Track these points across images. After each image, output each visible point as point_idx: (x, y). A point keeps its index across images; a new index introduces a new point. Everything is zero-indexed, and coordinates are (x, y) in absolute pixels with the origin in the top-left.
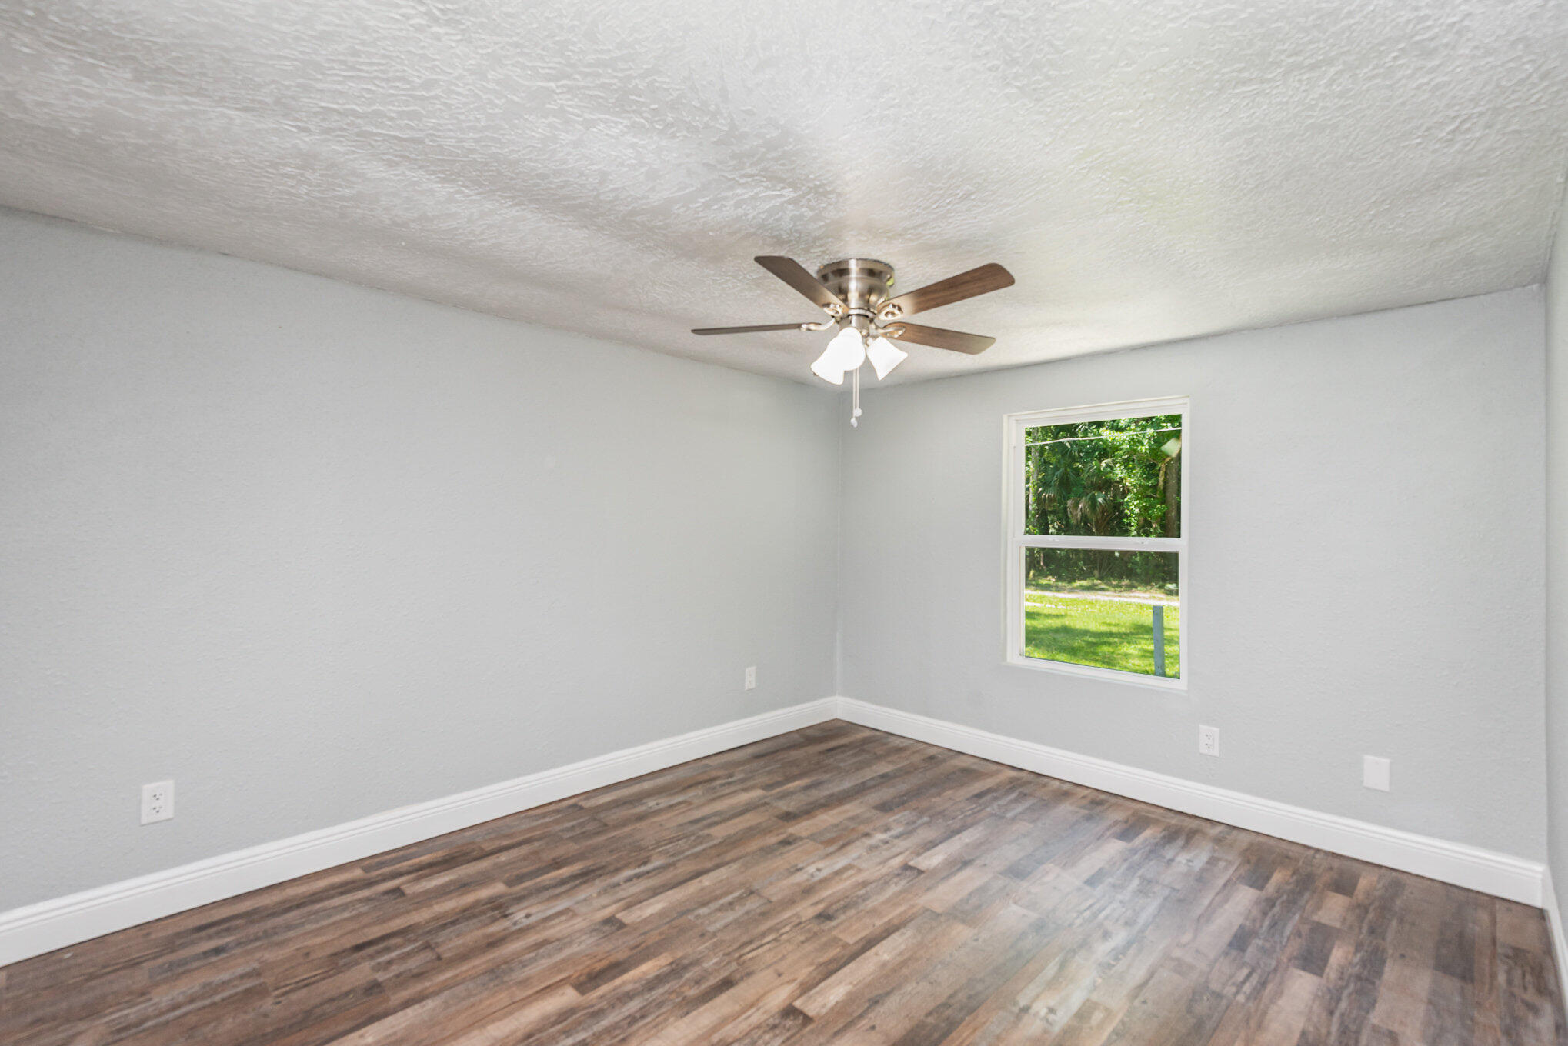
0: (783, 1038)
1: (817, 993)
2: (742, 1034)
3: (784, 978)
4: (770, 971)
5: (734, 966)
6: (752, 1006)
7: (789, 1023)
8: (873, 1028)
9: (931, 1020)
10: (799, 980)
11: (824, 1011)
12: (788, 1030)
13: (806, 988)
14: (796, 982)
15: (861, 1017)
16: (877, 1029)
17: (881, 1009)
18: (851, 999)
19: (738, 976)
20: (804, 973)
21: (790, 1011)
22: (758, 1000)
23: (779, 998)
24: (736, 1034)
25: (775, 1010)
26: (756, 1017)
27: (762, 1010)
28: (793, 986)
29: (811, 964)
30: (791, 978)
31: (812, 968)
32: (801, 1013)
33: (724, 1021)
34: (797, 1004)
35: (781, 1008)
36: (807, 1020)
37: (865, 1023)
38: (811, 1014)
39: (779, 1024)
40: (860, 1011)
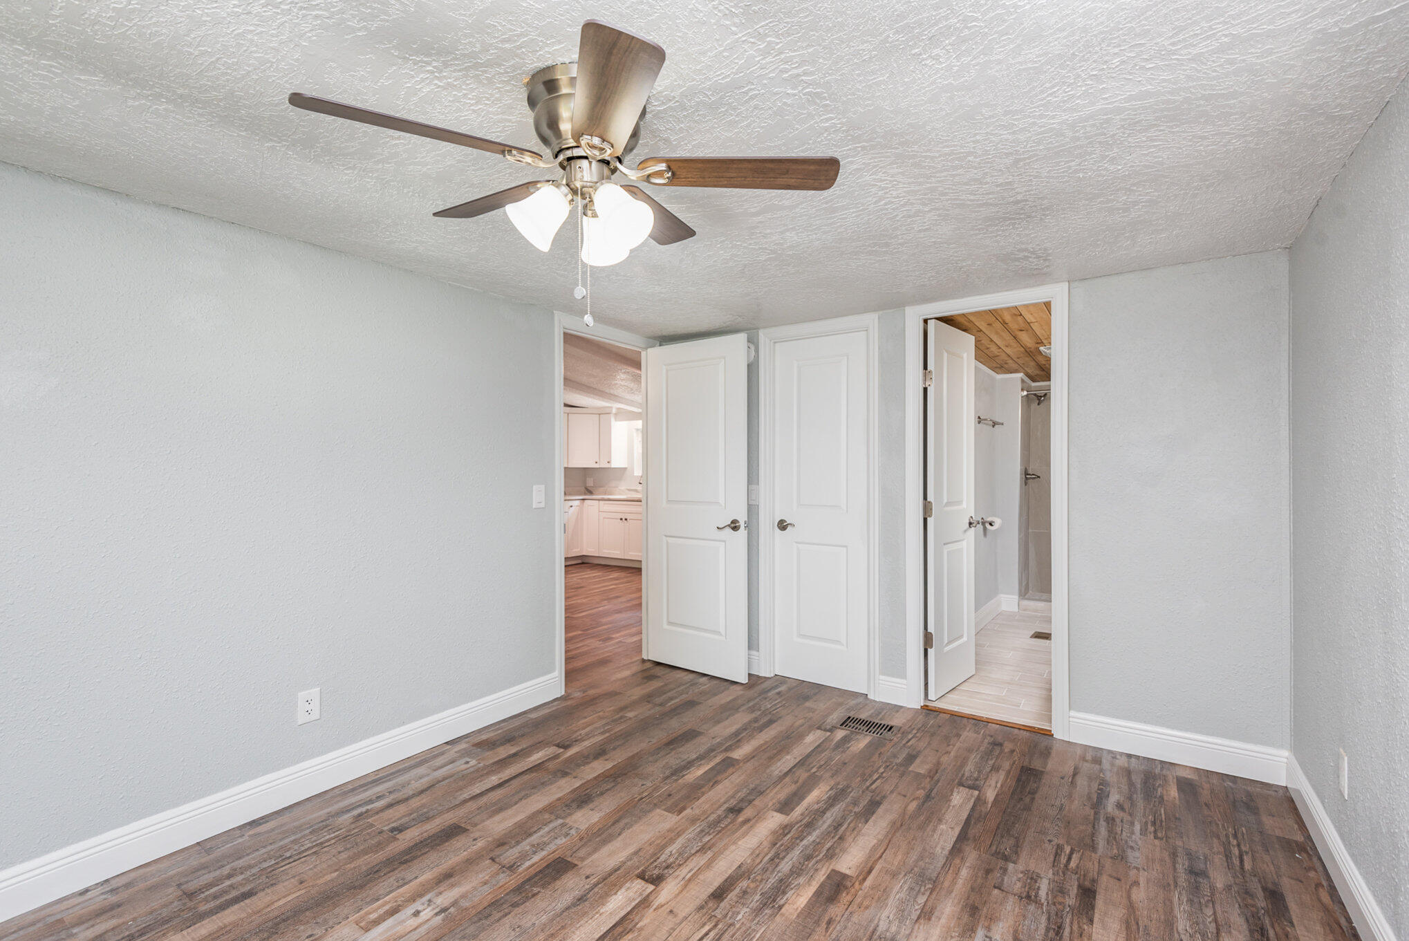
0: (659, 860)
1: (634, 899)
2: (691, 858)
3: (667, 909)
4: (681, 915)
5: (719, 914)
6: (690, 880)
7: (656, 872)
8: (587, 877)
9: (535, 890)
10: (652, 910)
11: (628, 885)
12: (656, 867)
13: (645, 903)
14: (655, 907)
15: (596, 885)
16: (584, 877)
17: (577, 893)
18: (603, 898)
19: (710, 904)
20: (647, 919)
21: (657, 880)
22: (686, 886)
23: (668, 890)
24: (695, 859)
25: (669, 880)
26: (684, 872)
27: (681, 878)
28: (656, 904)
29: (641, 929)
30: (660, 911)
31: (638, 926)
32: (647, 881)
33: (708, 865)
34: (651, 887)
35: (664, 882)
36: (641, 876)
37: (593, 880)
38: (639, 881)
39: (664, 870)
40: (596, 890)
